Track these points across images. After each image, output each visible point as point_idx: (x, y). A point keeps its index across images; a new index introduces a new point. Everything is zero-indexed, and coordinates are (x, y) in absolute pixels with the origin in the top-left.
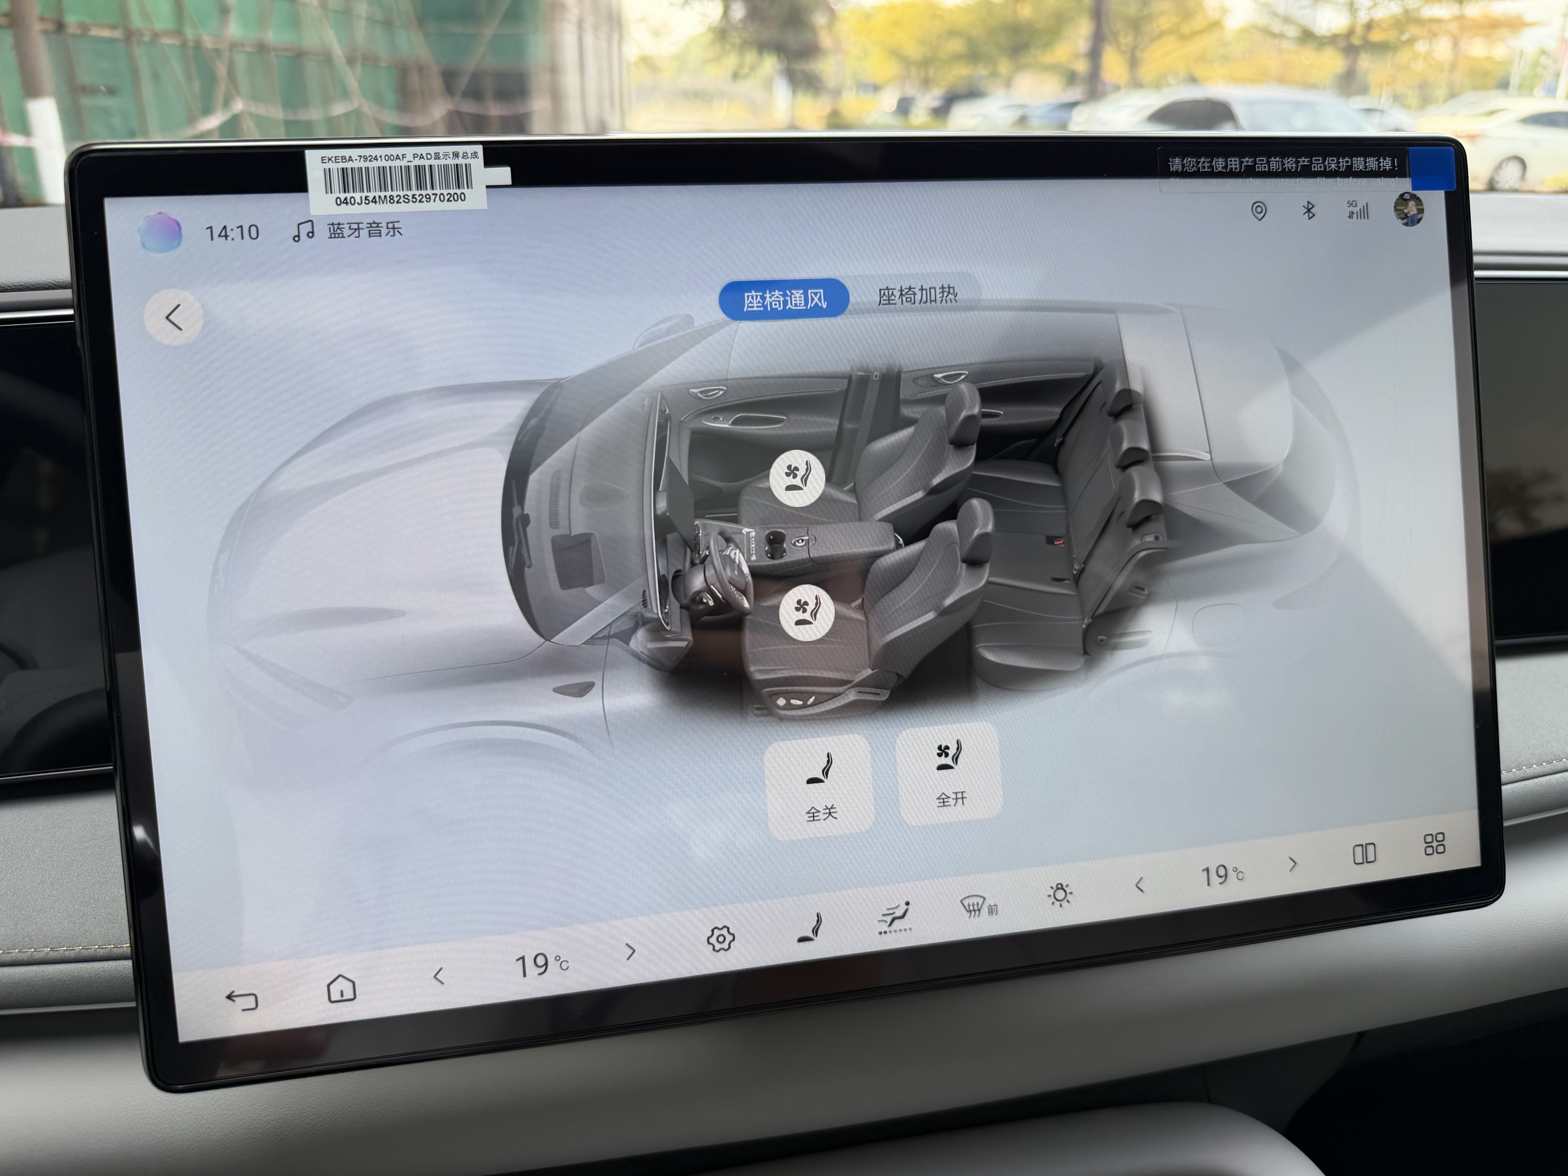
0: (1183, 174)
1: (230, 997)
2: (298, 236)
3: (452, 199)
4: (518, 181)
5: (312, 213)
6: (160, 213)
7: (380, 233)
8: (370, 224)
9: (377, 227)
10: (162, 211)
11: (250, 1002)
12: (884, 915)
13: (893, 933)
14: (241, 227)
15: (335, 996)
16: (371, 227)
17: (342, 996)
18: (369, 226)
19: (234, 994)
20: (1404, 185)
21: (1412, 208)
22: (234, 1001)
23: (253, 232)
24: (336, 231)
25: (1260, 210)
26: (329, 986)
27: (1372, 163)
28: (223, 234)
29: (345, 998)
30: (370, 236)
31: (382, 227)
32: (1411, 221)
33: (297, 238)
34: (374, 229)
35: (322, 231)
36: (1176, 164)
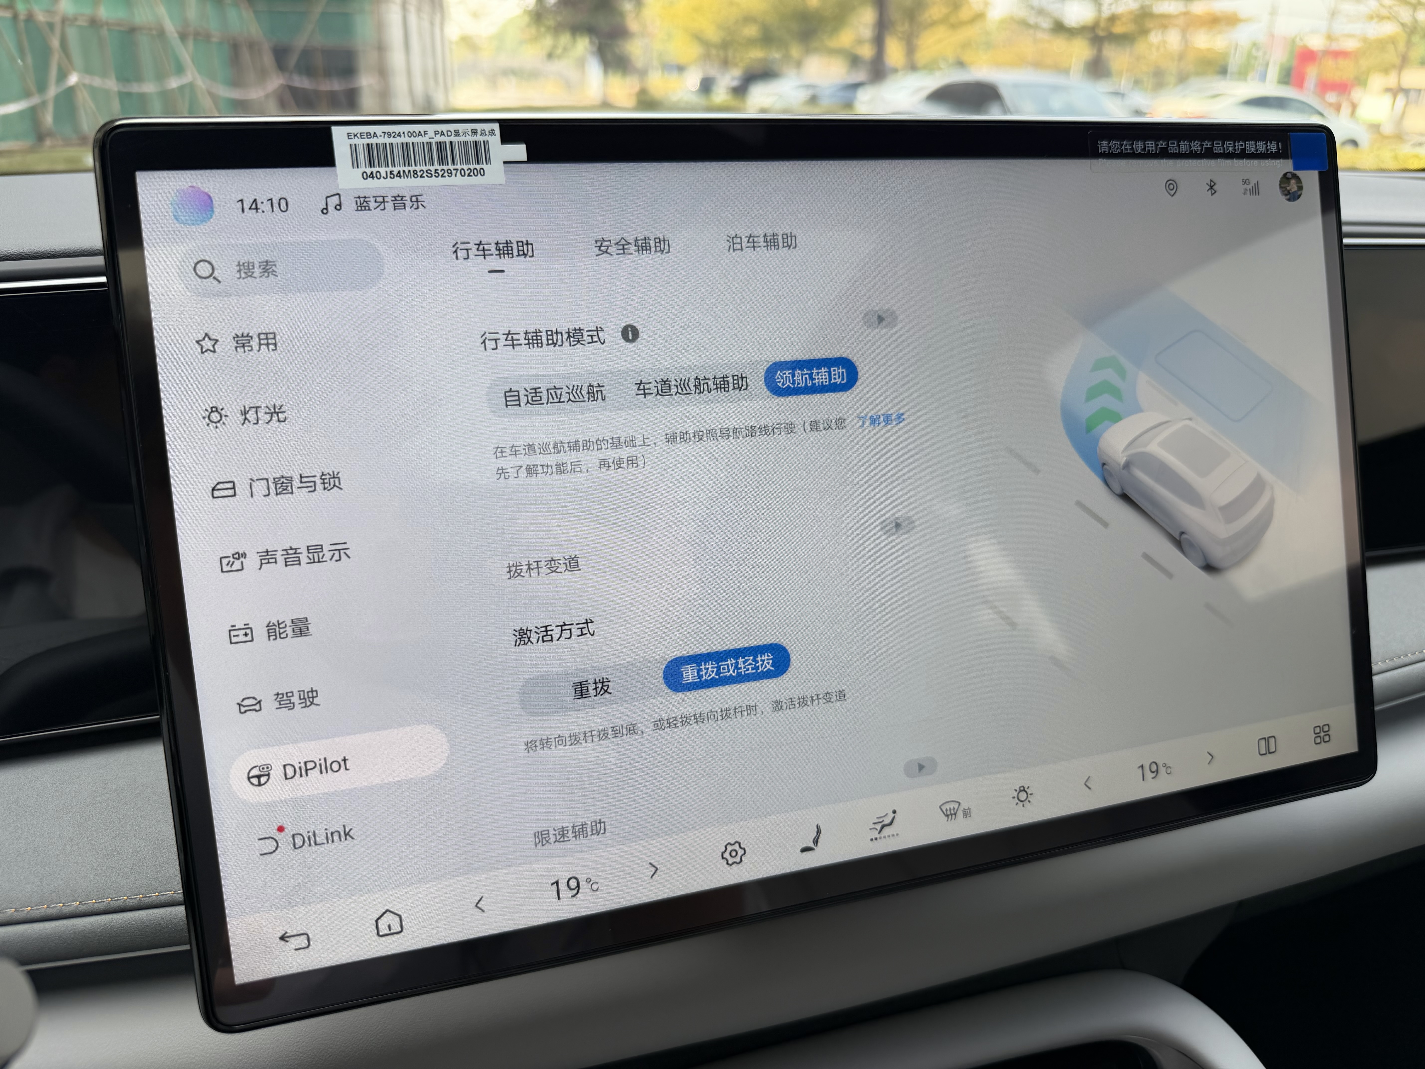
0: (1110, 155)
1: (283, 938)
2: (327, 209)
3: (472, 174)
4: (534, 157)
5: (340, 187)
6: (192, 187)
7: (404, 206)
8: (394, 197)
9: (402, 200)
10: (194, 184)
11: (302, 941)
12: (874, 823)
13: (883, 839)
14: (271, 200)
15: (384, 930)
16: (396, 200)
17: (390, 929)
18: (393, 199)
19: (286, 935)
20: (1286, 166)
21: (1293, 186)
22: (287, 941)
23: (282, 205)
24: (362, 204)
25: (1172, 187)
26: (377, 921)
27: (1261, 146)
28: (254, 206)
29: (392, 931)
30: (395, 209)
31: (406, 200)
32: (1293, 196)
33: (325, 211)
34: (399, 203)
35: (349, 204)
36: (1104, 146)
